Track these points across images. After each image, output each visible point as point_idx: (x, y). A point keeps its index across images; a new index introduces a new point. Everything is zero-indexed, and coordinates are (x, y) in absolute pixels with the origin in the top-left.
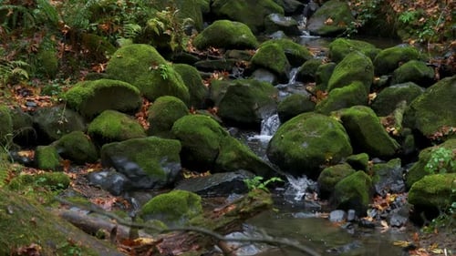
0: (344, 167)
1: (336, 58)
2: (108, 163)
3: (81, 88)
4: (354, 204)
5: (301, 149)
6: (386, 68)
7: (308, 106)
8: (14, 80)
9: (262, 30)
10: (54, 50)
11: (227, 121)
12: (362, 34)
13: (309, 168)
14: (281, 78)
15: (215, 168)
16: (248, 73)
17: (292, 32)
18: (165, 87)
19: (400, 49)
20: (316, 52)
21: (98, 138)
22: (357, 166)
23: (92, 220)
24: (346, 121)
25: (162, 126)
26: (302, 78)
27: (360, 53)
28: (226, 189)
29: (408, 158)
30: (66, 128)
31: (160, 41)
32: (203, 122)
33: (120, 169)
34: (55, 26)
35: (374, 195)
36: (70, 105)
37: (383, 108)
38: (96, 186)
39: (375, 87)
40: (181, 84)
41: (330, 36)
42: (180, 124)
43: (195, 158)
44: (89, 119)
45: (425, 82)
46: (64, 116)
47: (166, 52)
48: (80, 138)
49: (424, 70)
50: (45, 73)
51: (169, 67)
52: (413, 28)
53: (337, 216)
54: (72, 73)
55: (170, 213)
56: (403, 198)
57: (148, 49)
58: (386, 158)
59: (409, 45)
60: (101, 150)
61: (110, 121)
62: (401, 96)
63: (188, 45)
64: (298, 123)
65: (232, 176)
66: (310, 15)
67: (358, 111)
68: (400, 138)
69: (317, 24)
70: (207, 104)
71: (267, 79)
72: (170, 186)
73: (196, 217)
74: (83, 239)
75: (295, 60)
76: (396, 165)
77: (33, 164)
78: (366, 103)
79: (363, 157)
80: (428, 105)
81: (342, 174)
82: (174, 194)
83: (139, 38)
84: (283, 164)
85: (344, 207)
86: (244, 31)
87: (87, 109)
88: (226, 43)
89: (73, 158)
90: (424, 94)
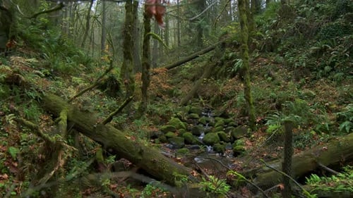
0: (219, 144)
1: (216, 121)
2: (169, 143)
3: (164, 127)
4: (221, 152)
5: (210, 140)
6: (227, 123)
7: (210, 131)
8: (150, 125)
9: (201, 115)
10: (159, 119)
11: (194, 134)
12: (221, 116)
13: (211, 144)
14: (205, 125)
15: (191, 144)
16: (198, 124)
17: (206, 116)
18: (181, 127)
19: (229, 119)
20: (212, 120)
21: (167, 137)
22: (221, 144)
23: (167, 154)
24: (219, 134)
25: (180, 135)
26: (209, 125)
27: (221, 120)
28: (194, 148)
29: (232, 142)
30: (161, 135)
31: (180, 117)
32: (189, 134)
33: (172, 144)
34: (159, 115)
35: (225, 150)
36: (162, 131)
37: (227, 131)
38: (167, 147)
39: (225, 127)
40: (184, 126)
41: (214, 117)
42: (184, 134)
43: (187, 142)
44: (165, 133)
45: (235, 126)
46: (160, 133)
47: (181, 120)
48: (163, 137)
49: (235, 124)
50: (156, 124)
51: (182, 123)
52: (231, 115)
53: (217, 154)
54: (162, 124)
55: (183, 153)
56: (232, 151)
57: (178, 119)
58: (227, 142)
59: (231, 119)
60: (168, 140)
61: (170, 134)
62: (230, 129)
63: (185, 119)
64: (209, 135)
65: (194, 146)
66: (210, 112)
67: (221, 132)
68: (230, 138)
69: (211, 114)
70: (190, 131)
71: (202, 126)
72: (182, 148)
73: (188, 153)
74: (165, 158)
75: (207, 122)
76: (230, 143)
77: (154, 142)
78: (222, 130)
79: (222, 142)
80: (236, 131)
81: (218, 145)
82: (183, 149)
83: (175, 117)
84: (206, 143)
85: (219, 153)
86: (197, 116)
87: (165, 131)
88: (193, 118)
89: (162, 141)
90: (235, 129)
